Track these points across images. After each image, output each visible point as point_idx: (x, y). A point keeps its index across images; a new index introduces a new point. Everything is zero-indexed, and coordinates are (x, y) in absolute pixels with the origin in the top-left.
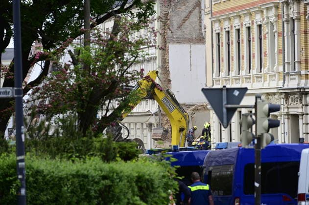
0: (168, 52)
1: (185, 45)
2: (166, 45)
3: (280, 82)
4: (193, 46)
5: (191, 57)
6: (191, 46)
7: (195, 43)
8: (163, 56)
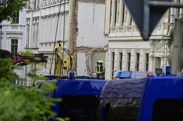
0: (78, 8)
1: (90, 4)
2: (76, 3)
3: (165, 30)
4: (96, 5)
5: (94, 13)
6: (94, 5)
7: (98, 3)
8: (73, 11)
